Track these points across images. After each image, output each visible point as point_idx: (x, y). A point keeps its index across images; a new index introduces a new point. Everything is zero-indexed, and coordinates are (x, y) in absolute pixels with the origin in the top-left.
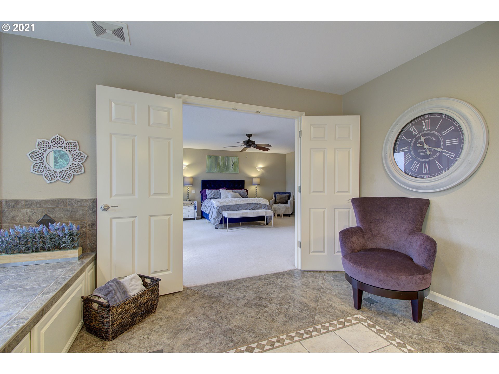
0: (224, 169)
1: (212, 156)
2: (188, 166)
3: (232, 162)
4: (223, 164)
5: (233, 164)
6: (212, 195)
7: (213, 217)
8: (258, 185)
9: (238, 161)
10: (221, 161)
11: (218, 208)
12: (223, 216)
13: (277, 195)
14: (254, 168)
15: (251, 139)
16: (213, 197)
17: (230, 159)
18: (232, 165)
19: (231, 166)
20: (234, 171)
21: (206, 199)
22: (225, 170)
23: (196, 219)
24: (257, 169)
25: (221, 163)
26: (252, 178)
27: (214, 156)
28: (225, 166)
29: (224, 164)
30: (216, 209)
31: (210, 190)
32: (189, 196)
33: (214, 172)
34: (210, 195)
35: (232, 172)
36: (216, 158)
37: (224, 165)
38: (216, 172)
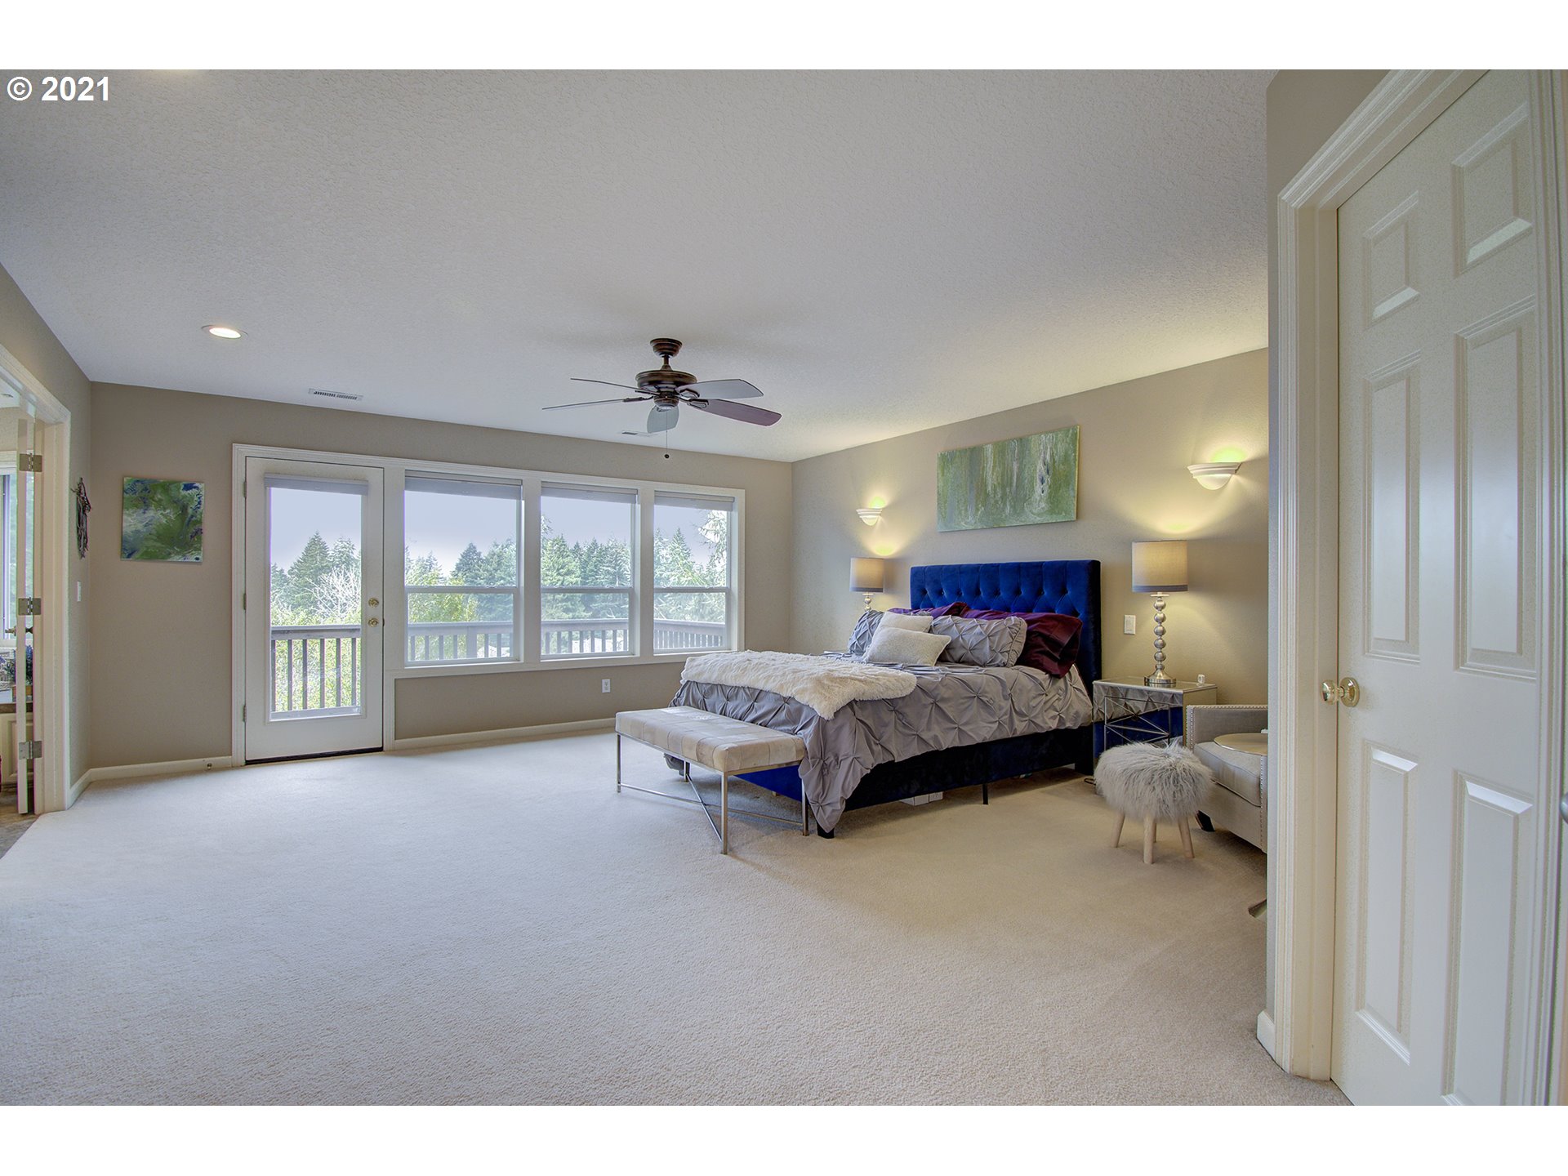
0: (1005, 504)
1: (958, 454)
2: (884, 512)
3: (1040, 465)
4: (1000, 479)
5: (1044, 473)
8: (1177, 590)
9: (1073, 452)
10: (994, 467)
15: (677, 364)
17: (1034, 450)
18: (1043, 481)
19: (1037, 484)
20: (1051, 511)
22: (1008, 509)
24: (1199, 478)
25: (991, 477)
27: (966, 452)
28: (1008, 489)
29: (1005, 483)
33: (964, 526)
35: (1038, 520)
36: (974, 460)
37: (1003, 488)
38: (971, 527)
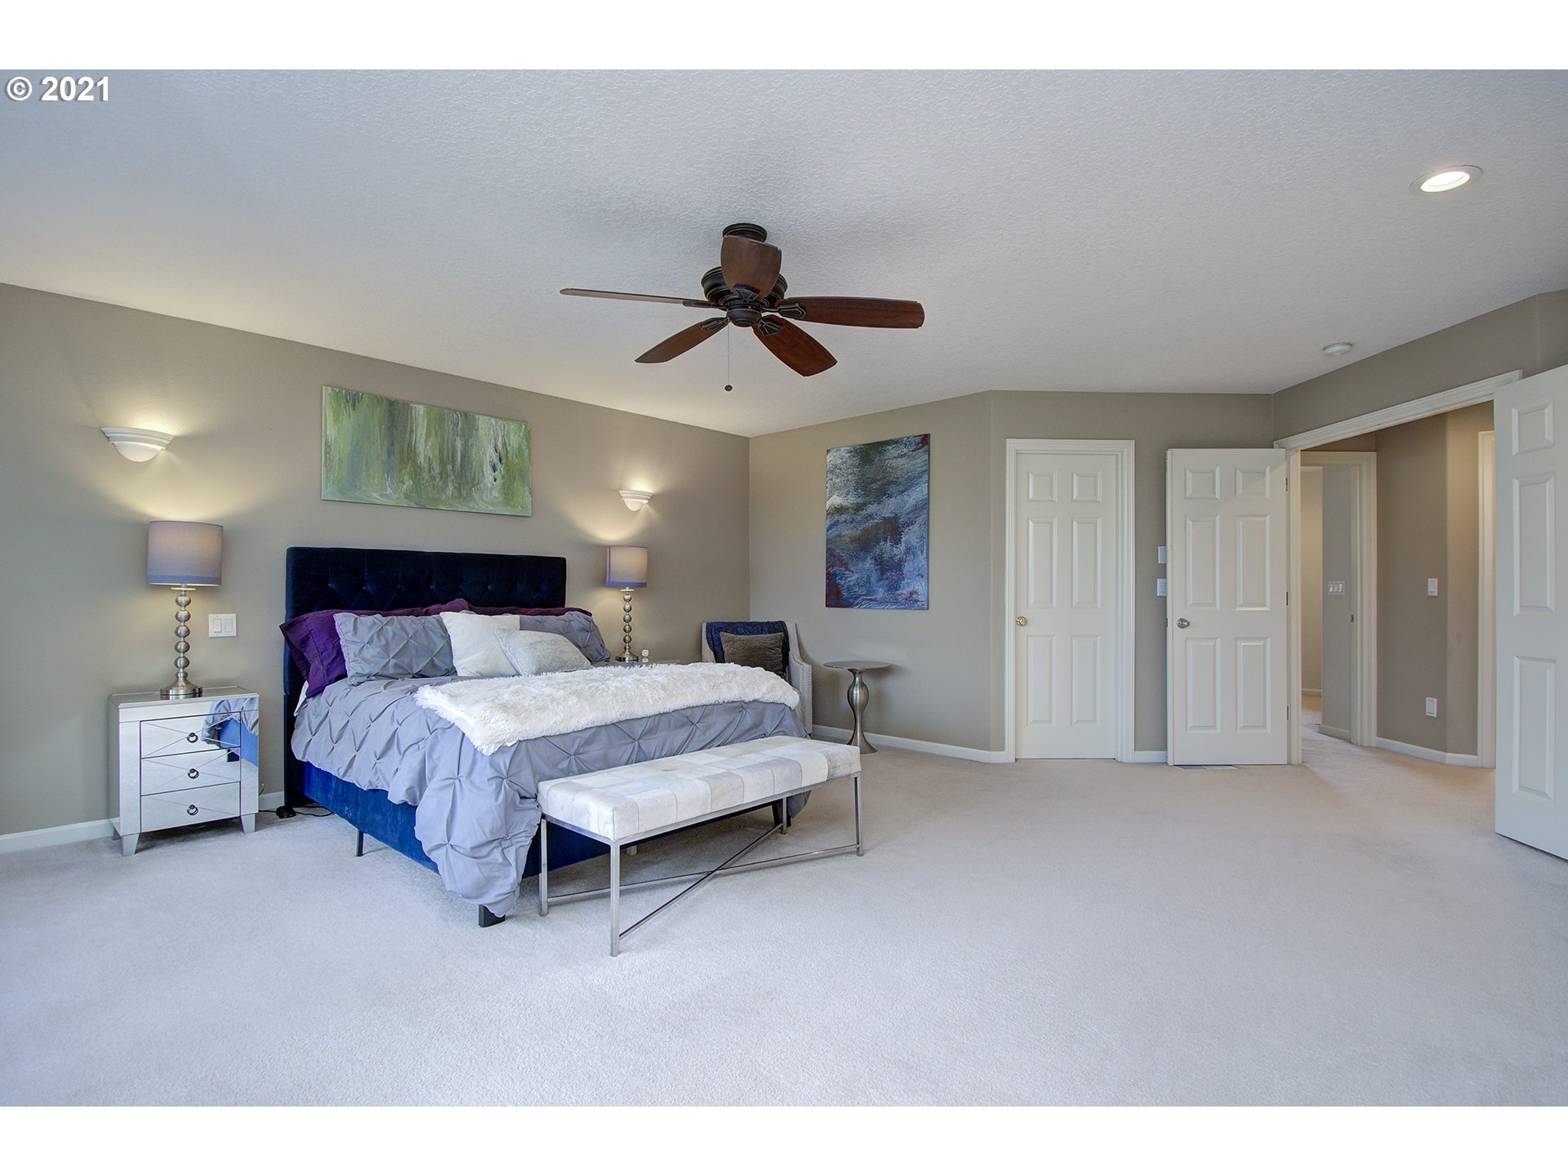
0: (446, 484)
1: (365, 398)
2: (177, 444)
3: (490, 451)
4: (437, 452)
5: (496, 460)
6: (386, 648)
7: (468, 832)
8: (640, 586)
9: (529, 447)
10: (428, 435)
11: (504, 761)
12: (543, 816)
13: (724, 636)
14: (612, 493)
16: (396, 665)
17: (482, 432)
18: (494, 469)
19: (488, 470)
20: (506, 502)
21: (344, 675)
22: (450, 490)
23: (249, 822)
24: (626, 500)
25: (425, 447)
26: (605, 550)
27: (379, 400)
28: (450, 467)
29: (446, 458)
30: (490, 772)
31: (367, 620)
32: (187, 663)
33: (376, 497)
34: (370, 652)
35: (491, 509)
36: (395, 414)
37: (442, 464)
38: (394, 503)
